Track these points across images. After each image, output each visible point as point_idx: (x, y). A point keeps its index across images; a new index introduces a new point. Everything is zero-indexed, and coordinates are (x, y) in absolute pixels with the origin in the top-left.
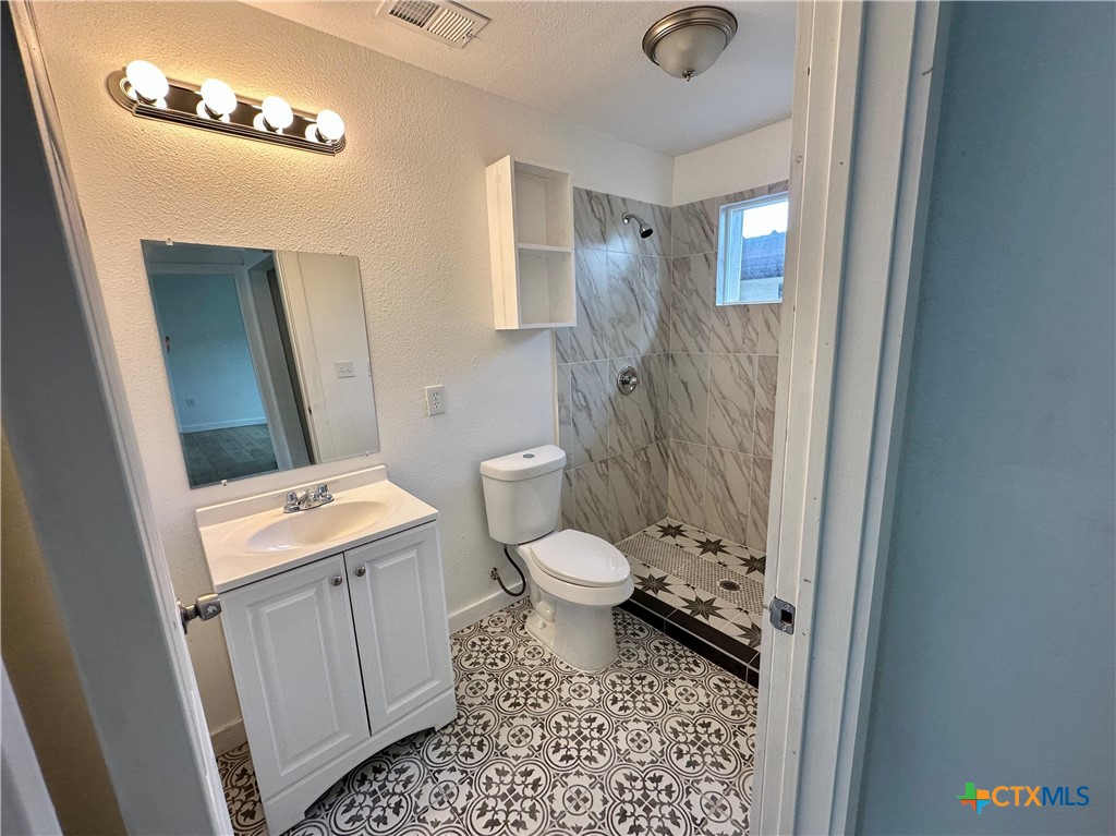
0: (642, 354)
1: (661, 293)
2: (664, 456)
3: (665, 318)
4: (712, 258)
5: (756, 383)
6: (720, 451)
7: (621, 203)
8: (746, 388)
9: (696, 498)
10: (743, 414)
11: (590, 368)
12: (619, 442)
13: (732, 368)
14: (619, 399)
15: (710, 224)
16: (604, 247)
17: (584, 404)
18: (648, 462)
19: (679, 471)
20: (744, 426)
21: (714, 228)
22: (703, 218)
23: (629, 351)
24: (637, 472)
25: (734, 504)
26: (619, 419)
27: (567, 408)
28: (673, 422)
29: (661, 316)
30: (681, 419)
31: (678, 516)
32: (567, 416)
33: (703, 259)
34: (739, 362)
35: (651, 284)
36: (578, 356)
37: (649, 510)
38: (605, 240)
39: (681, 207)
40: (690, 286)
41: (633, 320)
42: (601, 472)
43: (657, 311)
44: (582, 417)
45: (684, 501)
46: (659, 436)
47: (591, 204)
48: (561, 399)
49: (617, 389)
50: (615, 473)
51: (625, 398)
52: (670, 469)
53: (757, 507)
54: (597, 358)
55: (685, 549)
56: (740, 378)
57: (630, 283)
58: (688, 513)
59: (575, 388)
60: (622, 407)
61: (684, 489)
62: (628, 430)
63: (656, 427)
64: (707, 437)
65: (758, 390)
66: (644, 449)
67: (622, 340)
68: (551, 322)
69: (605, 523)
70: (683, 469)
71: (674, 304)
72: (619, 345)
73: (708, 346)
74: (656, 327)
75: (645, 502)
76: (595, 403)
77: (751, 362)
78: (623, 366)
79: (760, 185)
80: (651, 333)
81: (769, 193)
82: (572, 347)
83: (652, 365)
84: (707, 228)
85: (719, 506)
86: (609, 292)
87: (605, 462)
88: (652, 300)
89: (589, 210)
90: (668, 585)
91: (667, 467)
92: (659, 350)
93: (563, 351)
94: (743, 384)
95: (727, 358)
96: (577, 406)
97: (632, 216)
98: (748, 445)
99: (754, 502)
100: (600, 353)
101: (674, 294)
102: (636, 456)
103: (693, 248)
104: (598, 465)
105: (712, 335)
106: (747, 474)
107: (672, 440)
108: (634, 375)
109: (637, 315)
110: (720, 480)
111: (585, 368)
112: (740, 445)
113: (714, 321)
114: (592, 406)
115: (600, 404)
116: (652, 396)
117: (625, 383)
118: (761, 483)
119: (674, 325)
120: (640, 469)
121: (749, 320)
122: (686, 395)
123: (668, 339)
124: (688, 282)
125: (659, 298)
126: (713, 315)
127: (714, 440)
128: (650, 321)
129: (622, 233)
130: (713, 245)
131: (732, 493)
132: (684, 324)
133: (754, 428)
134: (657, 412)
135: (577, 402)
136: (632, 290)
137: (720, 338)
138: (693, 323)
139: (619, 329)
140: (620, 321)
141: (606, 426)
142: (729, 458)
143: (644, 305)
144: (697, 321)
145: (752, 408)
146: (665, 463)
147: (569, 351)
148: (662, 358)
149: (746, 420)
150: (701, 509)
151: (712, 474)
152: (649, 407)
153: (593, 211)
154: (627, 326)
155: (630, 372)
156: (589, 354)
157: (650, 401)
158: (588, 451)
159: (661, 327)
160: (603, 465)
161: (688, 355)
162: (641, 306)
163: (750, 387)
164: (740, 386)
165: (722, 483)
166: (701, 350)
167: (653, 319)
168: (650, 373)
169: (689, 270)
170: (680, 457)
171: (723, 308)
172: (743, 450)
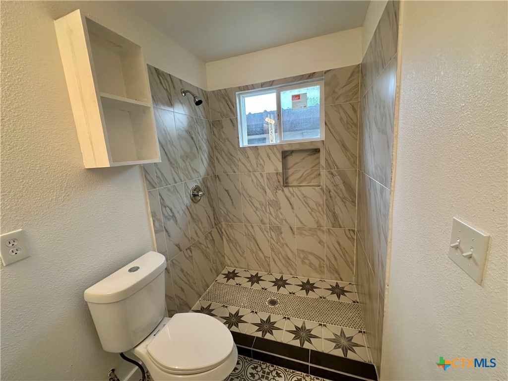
0: (202, 176)
1: (208, 140)
2: (221, 234)
3: (212, 155)
4: (235, 122)
5: (266, 187)
6: (252, 226)
7: (179, 82)
8: (261, 190)
9: (241, 253)
10: (261, 204)
11: (172, 189)
12: (197, 234)
13: (252, 180)
14: (193, 206)
15: (231, 102)
16: (171, 109)
17: (171, 214)
18: (213, 240)
19: (229, 240)
20: (263, 211)
21: (234, 105)
22: (227, 98)
23: (195, 176)
24: (208, 247)
25: (262, 252)
26: (194, 218)
27: (159, 220)
28: (223, 213)
29: (209, 153)
30: (227, 210)
31: (232, 265)
32: (160, 225)
33: (230, 121)
34: (256, 177)
35: (202, 135)
36: (163, 183)
37: (217, 267)
38: (172, 105)
39: (213, 91)
40: (224, 136)
41: (195, 157)
42: (188, 256)
43: (207, 150)
44: (171, 224)
45: (234, 255)
46: (216, 222)
47: (159, 78)
48: (154, 215)
49: (191, 201)
50: (196, 254)
51: (197, 205)
52: (224, 240)
53: (274, 251)
54: (176, 183)
55: (242, 286)
56: (257, 185)
57: (190, 133)
58: (238, 262)
59: (164, 205)
60: (195, 212)
61: (233, 248)
62: (200, 225)
63: (214, 218)
64: (243, 219)
65: (267, 190)
66: (210, 233)
67: (190, 169)
68: (139, 159)
69: (194, 286)
70: (232, 239)
71: (215, 147)
72: (189, 172)
73: (238, 169)
74: (208, 161)
75: (214, 263)
76: (178, 212)
77: (262, 176)
78: (192, 185)
79: (257, 83)
80: (206, 163)
81: (262, 87)
82: (158, 177)
83: (208, 182)
84: (230, 104)
85: (254, 255)
86: (178, 139)
87: (189, 248)
88: (204, 144)
89: (158, 82)
90: (242, 316)
91: (222, 239)
92: (211, 173)
93: (151, 181)
94: (259, 189)
95: (249, 175)
96: (166, 217)
97: (188, 91)
98: (266, 220)
99: (272, 249)
100: (177, 179)
101: (214, 141)
102: (206, 238)
103: (223, 115)
104: (185, 252)
105: (240, 164)
106: (267, 236)
107: (223, 223)
108: (200, 190)
109: (196, 153)
110: (254, 241)
111: (169, 190)
112: (262, 221)
113: (240, 155)
114: (177, 215)
115: (181, 212)
116: (210, 200)
117: (194, 195)
118: (275, 239)
119: (217, 158)
120: (209, 245)
121: (258, 155)
122: (229, 197)
123: (214, 167)
124: (222, 134)
125: (207, 143)
126: (239, 152)
127: (248, 220)
128: (205, 157)
129: (182, 101)
130: (234, 113)
131: (260, 246)
132: (223, 157)
133: (268, 211)
134: (214, 210)
135: (167, 215)
136: (192, 138)
137: (244, 165)
138: (228, 156)
139: (187, 163)
140: (187, 157)
141: (187, 225)
142: (257, 229)
143: (200, 147)
144: (230, 156)
145: (266, 201)
146: (221, 237)
147: (156, 180)
148: (213, 178)
149: (263, 207)
150: (245, 258)
151: (249, 239)
152: (210, 208)
153: (161, 83)
154: (192, 161)
155: (197, 189)
156: (170, 180)
157: (210, 203)
158: (178, 246)
159: (210, 160)
160: (188, 251)
161: (227, 175)
162: (198, 148)
163: (263, 189)
164: (257, 189)
165: (255, 243)
166: (234, 172)
167: (206, 156)
168: (208, 187)
169: (222, 127)
170: (230, 233)
171: (244, 148)
172: (264, 223)
